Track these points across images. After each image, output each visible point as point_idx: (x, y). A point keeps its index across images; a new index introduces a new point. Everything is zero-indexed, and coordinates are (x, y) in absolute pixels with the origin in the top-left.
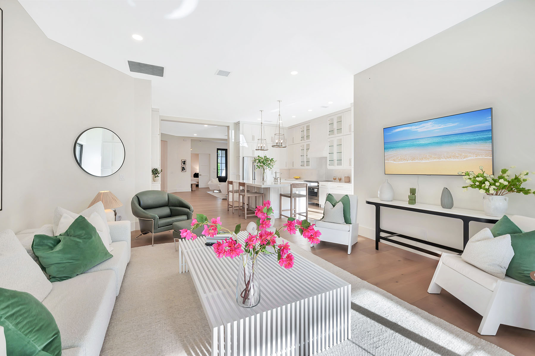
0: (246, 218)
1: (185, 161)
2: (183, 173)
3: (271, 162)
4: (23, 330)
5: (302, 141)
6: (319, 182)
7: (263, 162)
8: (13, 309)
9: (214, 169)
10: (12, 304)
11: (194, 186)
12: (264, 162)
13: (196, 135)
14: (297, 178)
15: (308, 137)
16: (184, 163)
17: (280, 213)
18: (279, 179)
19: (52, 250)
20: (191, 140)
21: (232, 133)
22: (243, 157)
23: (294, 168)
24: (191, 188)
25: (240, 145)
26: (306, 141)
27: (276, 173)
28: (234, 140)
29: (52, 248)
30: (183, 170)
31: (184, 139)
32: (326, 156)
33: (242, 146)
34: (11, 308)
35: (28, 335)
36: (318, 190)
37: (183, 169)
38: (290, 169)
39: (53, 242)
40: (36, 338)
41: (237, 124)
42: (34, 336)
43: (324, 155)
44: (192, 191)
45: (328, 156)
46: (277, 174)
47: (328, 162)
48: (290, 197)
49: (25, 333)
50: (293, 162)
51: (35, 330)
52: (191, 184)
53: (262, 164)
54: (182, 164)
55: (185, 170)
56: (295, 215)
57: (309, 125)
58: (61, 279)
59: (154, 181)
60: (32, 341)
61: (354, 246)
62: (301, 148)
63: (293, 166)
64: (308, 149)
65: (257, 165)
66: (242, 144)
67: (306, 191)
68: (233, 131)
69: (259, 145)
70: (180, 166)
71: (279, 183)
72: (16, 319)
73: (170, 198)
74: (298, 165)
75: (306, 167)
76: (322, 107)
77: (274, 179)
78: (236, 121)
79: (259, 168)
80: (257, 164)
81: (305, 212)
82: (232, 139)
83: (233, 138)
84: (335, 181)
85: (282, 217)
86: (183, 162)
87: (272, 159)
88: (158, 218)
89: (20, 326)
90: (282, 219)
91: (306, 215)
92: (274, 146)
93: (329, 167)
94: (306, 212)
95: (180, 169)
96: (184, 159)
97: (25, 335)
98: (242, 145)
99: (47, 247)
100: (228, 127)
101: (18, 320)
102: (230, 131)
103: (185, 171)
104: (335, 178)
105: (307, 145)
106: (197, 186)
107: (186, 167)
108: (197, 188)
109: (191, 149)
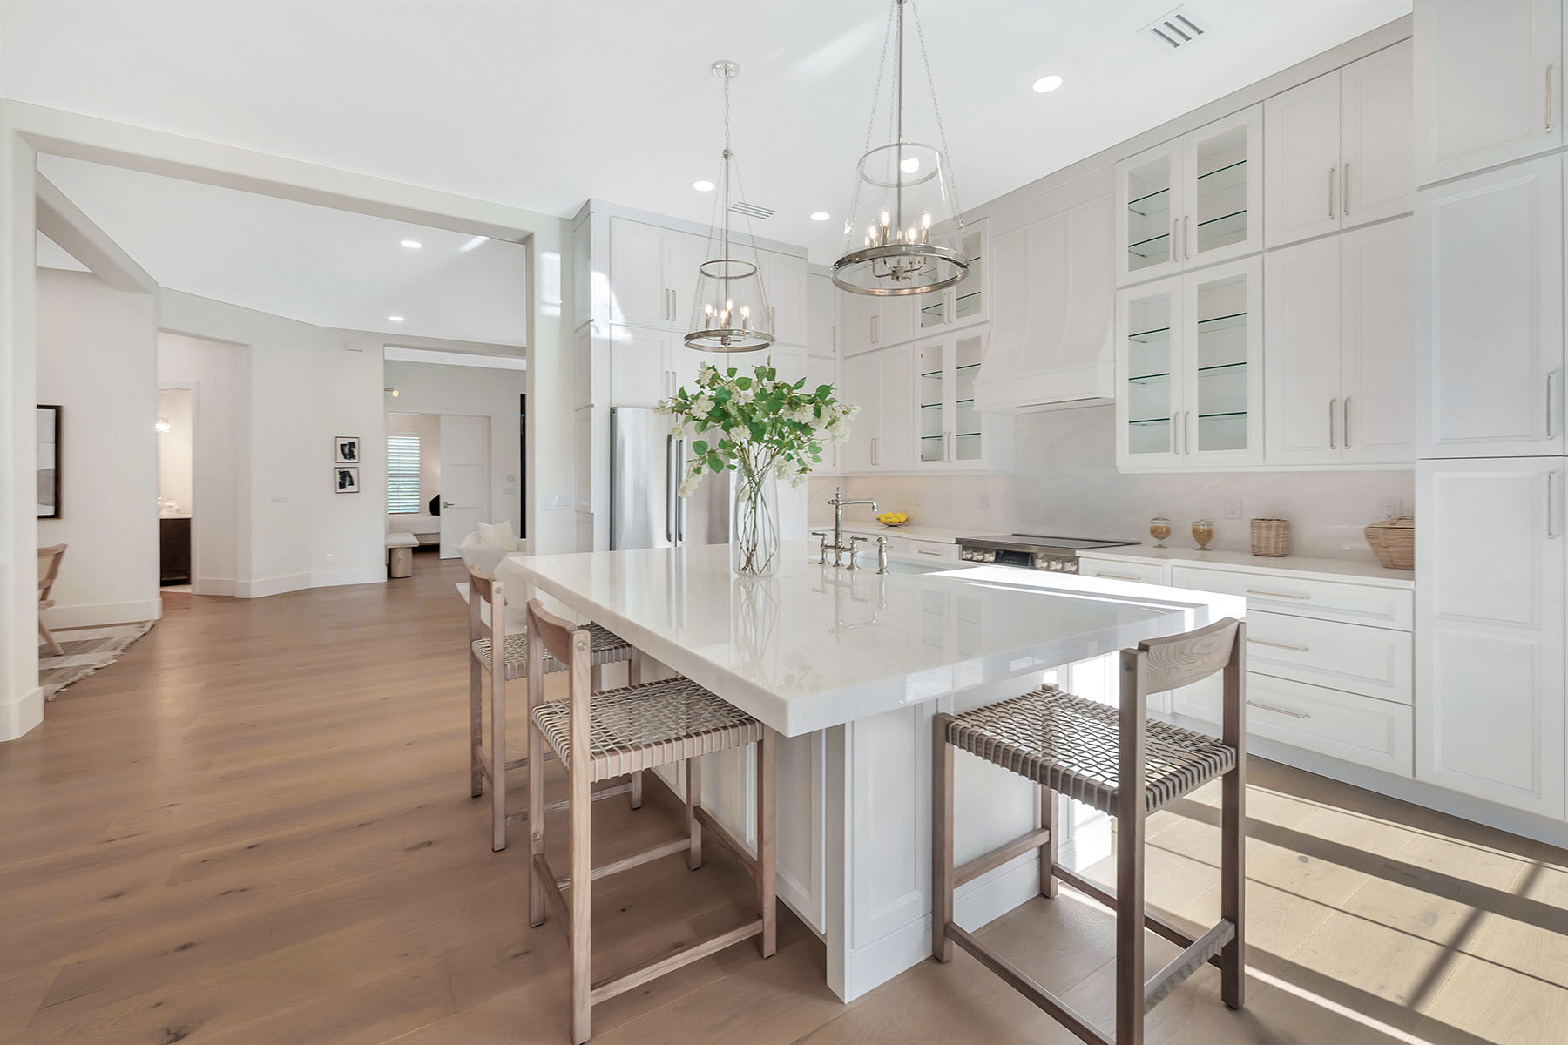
1: (352, 445)
2: (346, 500)
3: (818, 413)
5: (933, 330)
7: (746, 414)
9: (511, 479)
11: (403, 563)
12: (758, 416)
14: (895, 520)
15: (967, 302)
16: (349, 451)
21: (549, 272)
22: (613, 412)
23: (878, 468)
24: (388, 564)
25: (595, 337)
26: (958, 323)
30: (342, 485)
31: (348, 340)
32: (1112, 396)
33: (602, 344)
37: (345, 479)
41: (578, 220)
44: (390, 576)
45: (1122, 394)
47: (1124, 433)
50: (874, 442)
52: (390, 551)
53: (741, 434)
54: (341, 457)
55: (352, 484)
62: (924, 366)
64: (968, 368)
65: (699, 446)
66: (607, 331)
68: (555, 261)
69: (709, 309)
70: (327, 464)
74: (901, 458)
75: (956, 464)
77: (824, 547)
79: (716, 464)
80: (704, 437)
84: (1164, 542)
87: (824, 391)
93: (1127, 461)
96: (348, 433)
98: (604, 338)
100: (527, 240)
102: (537, 262)
104: (1161, 524)
105: (963, 346)
106: (428, 550)
107: (363, 469)
108: (425, 562)
109: (395, 394)
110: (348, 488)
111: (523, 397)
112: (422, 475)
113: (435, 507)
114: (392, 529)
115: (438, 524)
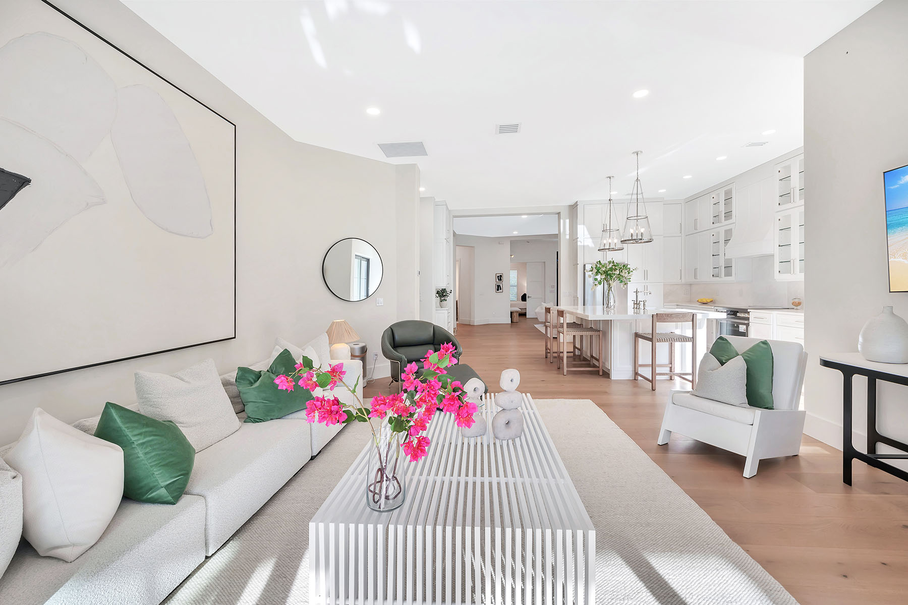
0: (565, 374)
1: (501, 276)
2: (499, 295)
4: (149, 461)
5: (716, 225)
6: (749, 310)
8: (145, 438)
9: (553, 287)
10: (146, 432)
11: (516, 316)
13: (517, 233)
14: (705, 301)
15: (728, 215)
16: (500, 278)
17: (635, 371)
18: (642, 303)
19: (252, 386)
20: (511, 241)
21: (566, 223)
22: (584, 265)
23: (697, 281)
24: (511, 317)
25: (579, 244)
26: (724, 222)
27: (637, 292)
28: (568, 236)
29: (251, 384)
30: (498, 290)
31: (499, 240)
32: (773, 253)
33: (581, 246)
34: (143, 436)
35: (154, 468)
36: (747, 329)
37: (499, 288)
38: (691, 284)
39: (254, 377)
40: (161, 473)
41: (573, 208)
42: (159, 470)
43: (769, 251)
44: (512, 322)
45: (776, 251)
46: (639, 294)
47: (777, 266)
48: (651, 340)
49: (151, 465)
50: (696, 270)
51: (160, 464)
52: (511, 313)
54: (497, 280)
55: (501, 289)
56: (671, 377)
57: (732, 189)
58: (254, 420)
59: (441, 307)
60: (157, 475)
61: (765, 465)
62: (713, 239)
63: (695, 277)
64: (727, 241)
65: (596, 279)
66: (583, 242)
67: (692, 330)
68: (568, 221)
69: (605, 242)
70: (493, 282)
71: (642, 311)
72: (146, 448)
73: (437, 332)
74: (706, 276)
75: (724, 279)
76: (750, 145)
77: (634, 304)
78: (572, 202)
79: (601, 283)
81: (691, 372)
82: (565, 235)
83: (568, 232)
84: (798, 307)
85: (640, 378)
86: (498, 277)
87: (624, 266)
88: (406, 360)
89: (149, 456)
90: (639, 382)
91: (693, 380)
92: (626, 240)
93: (779, 277)
94: (693, 372)
95: (494, 288)
96: (499, 272)
97: (150, 466)
98: (582, 244)
99: (248, 382)
100: (559, 214)
101: (147, 450)
102: (562, 221)
103: (501, 291)
104: (797, 301)
105: (726, 231)
106: (523, 315)
107: (504, 284)
108: (522, 318)
109: (513, 257)
110: (500, 291)
111: (557, 252)
112: (518, 286)
113: (524, 298)
114: (511, 306)
115: (526, 305)
